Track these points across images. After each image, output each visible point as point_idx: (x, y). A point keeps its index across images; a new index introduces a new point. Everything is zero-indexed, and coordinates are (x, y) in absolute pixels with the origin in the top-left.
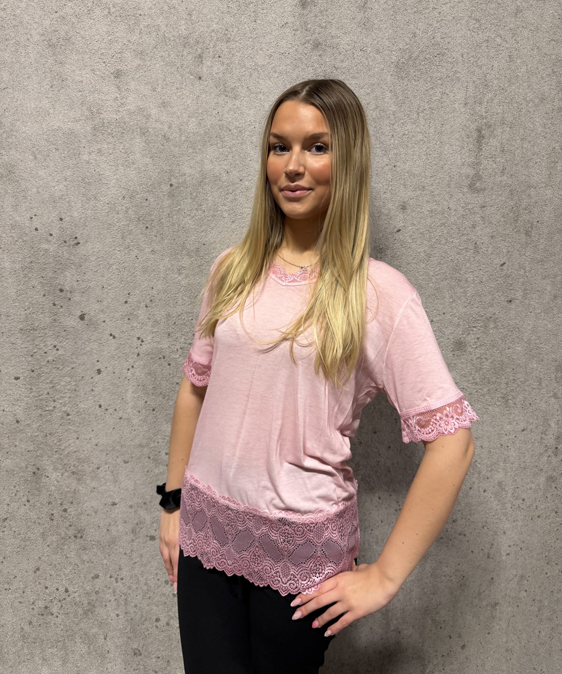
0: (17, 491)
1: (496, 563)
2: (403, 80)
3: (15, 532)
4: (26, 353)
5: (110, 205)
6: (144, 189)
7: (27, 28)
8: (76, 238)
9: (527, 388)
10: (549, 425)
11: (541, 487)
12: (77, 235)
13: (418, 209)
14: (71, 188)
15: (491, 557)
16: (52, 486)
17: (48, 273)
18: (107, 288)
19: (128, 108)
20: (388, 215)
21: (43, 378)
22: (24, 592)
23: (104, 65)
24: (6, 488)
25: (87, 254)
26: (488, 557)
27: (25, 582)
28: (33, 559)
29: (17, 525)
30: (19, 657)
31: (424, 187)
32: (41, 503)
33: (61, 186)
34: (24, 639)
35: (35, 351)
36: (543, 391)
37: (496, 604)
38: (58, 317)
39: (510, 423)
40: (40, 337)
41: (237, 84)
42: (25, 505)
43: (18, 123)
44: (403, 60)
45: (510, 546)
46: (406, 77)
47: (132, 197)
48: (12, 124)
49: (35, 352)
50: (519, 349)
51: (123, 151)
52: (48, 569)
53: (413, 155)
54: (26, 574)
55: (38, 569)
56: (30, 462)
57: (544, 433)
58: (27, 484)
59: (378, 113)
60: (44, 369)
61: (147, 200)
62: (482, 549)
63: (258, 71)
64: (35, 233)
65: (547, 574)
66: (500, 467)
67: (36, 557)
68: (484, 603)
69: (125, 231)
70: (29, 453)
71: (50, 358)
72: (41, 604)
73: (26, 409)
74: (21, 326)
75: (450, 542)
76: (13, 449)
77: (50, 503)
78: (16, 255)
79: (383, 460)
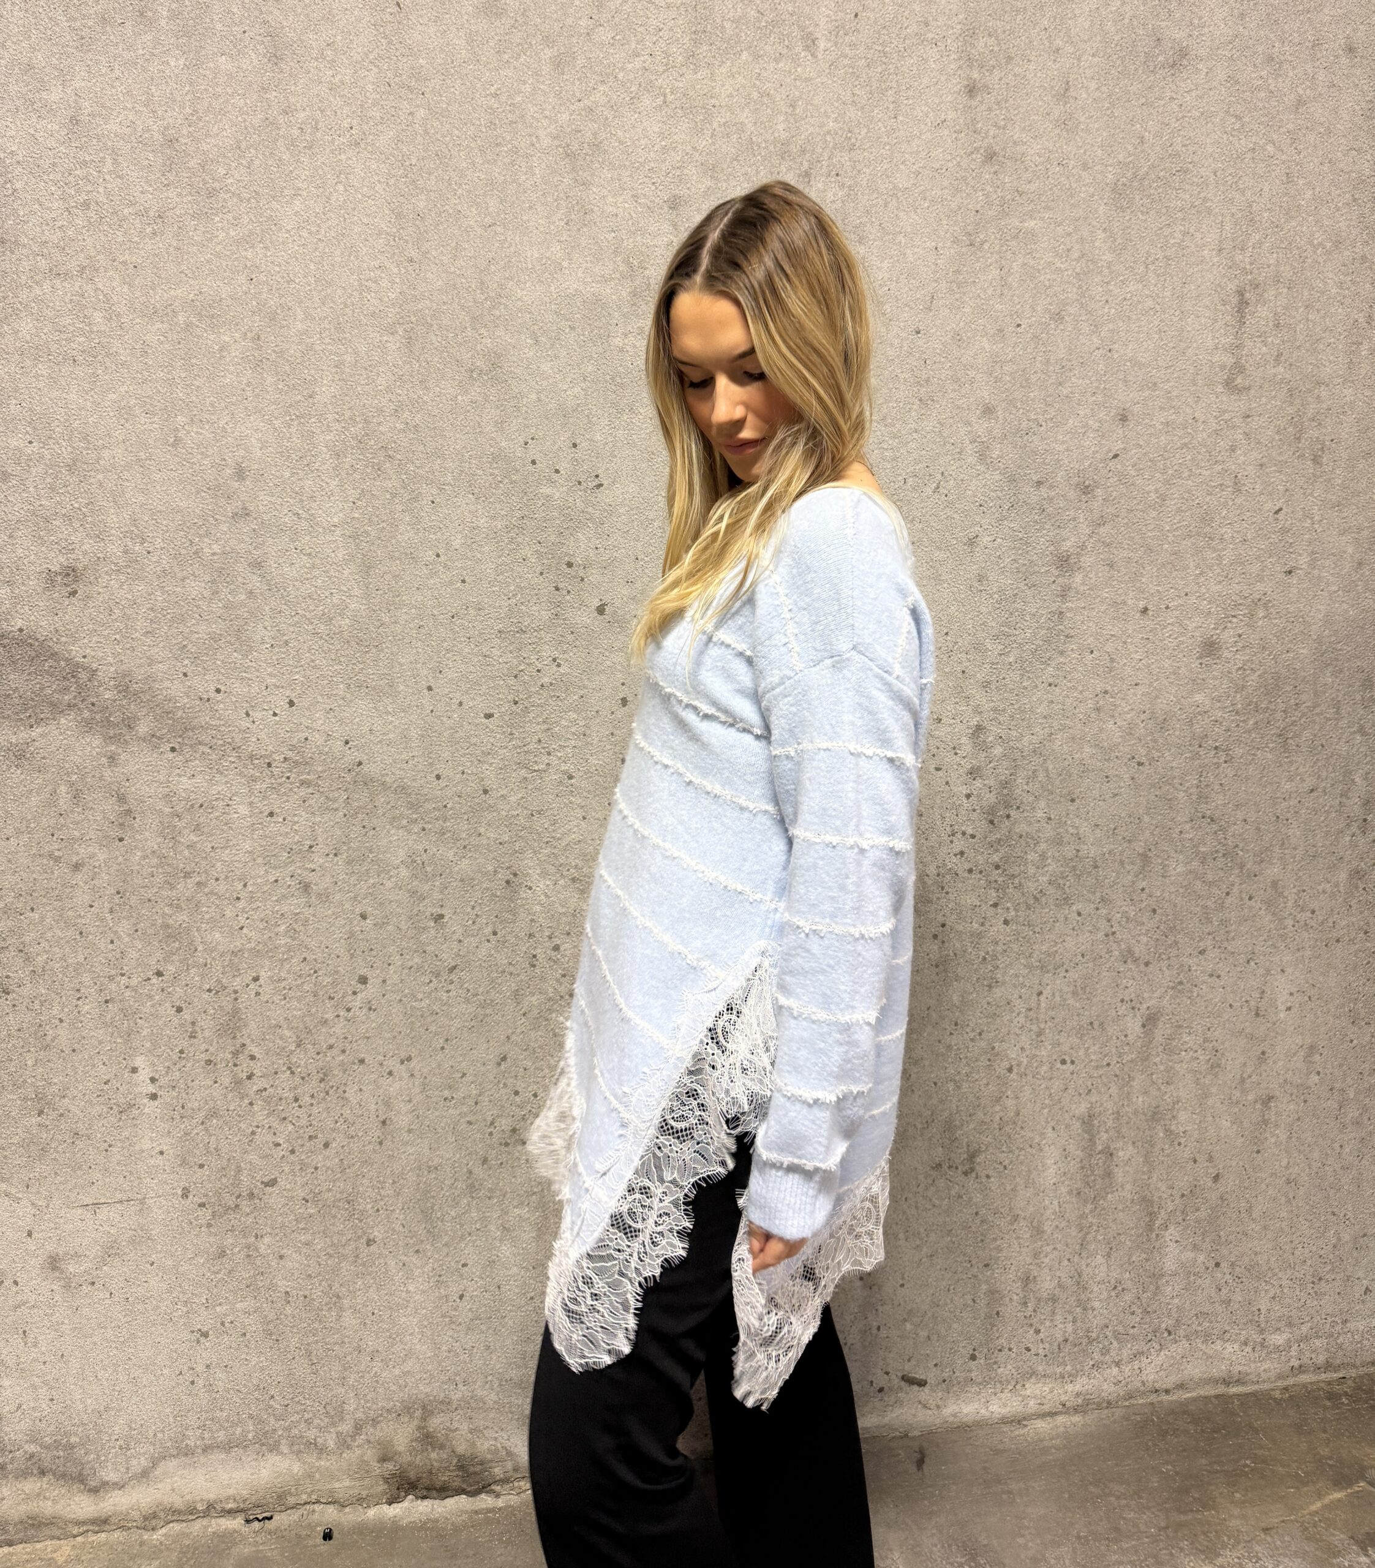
0: (477, 915)
1: (1269, 1025)
3: (468, 990)
4: (505, 671)
7: (531, 126)
8: (597, 476)
9: (1317, 719)
10: (1353, 780)
11: (1341, 889)
12: (599, 471)
13: (1146, 420)
14: (592, 392)
15: (1262, 1013)
16: (537, 904)
17: (549, 535)
18: (642, 559)
20: (1097, 430)
21: (532, 715)
22: (476, 1103)
23: (653, 188)
25: (613, 503)
26: (1257, 1015)
27: (480, 1085)
28: (495, 1040)
29: (471, 979)
30: (462, 1226)
31: (1155, 384)
32: (516, 937)
33: (576, 390)
34: (471, 1192)
35: (522, 668)
36: (1343, 723)
37: (1270, 1098)
38: (562, 609)
39: (1290, 779)
40: (530, 644)
41: (865, 219)
42: (488, 941)
43: (511, 283)
44: (1124, 180)
45: (1291, 994)
46: (1128, 208)
48: (501, 286)
49: (522, 670)
50: (1305, 651)
52: (521, 1057)
53: (1138, 332)
54: (482, 1069)
55: (504, 1059)
56: (503, 863)
57: (1344, 794)
58: (496, 903)
59: (1083, 265)
60: (535, 699)
62: (1247, 1001)
63: (898, 198)
64: (531, 468)
65: (1352, 1041)
66: (1274, 855)
67: (502, 1037)
68: (1251, 1097)
70: (501, 847)
71: (546, 680)
72: (505, 1124)
73: (501, 769)
74: (501, 626)
75: (1195, 989)
76: (474, 840)
77: (531, 935)
78: (498, 506)
79: (1086, 847)
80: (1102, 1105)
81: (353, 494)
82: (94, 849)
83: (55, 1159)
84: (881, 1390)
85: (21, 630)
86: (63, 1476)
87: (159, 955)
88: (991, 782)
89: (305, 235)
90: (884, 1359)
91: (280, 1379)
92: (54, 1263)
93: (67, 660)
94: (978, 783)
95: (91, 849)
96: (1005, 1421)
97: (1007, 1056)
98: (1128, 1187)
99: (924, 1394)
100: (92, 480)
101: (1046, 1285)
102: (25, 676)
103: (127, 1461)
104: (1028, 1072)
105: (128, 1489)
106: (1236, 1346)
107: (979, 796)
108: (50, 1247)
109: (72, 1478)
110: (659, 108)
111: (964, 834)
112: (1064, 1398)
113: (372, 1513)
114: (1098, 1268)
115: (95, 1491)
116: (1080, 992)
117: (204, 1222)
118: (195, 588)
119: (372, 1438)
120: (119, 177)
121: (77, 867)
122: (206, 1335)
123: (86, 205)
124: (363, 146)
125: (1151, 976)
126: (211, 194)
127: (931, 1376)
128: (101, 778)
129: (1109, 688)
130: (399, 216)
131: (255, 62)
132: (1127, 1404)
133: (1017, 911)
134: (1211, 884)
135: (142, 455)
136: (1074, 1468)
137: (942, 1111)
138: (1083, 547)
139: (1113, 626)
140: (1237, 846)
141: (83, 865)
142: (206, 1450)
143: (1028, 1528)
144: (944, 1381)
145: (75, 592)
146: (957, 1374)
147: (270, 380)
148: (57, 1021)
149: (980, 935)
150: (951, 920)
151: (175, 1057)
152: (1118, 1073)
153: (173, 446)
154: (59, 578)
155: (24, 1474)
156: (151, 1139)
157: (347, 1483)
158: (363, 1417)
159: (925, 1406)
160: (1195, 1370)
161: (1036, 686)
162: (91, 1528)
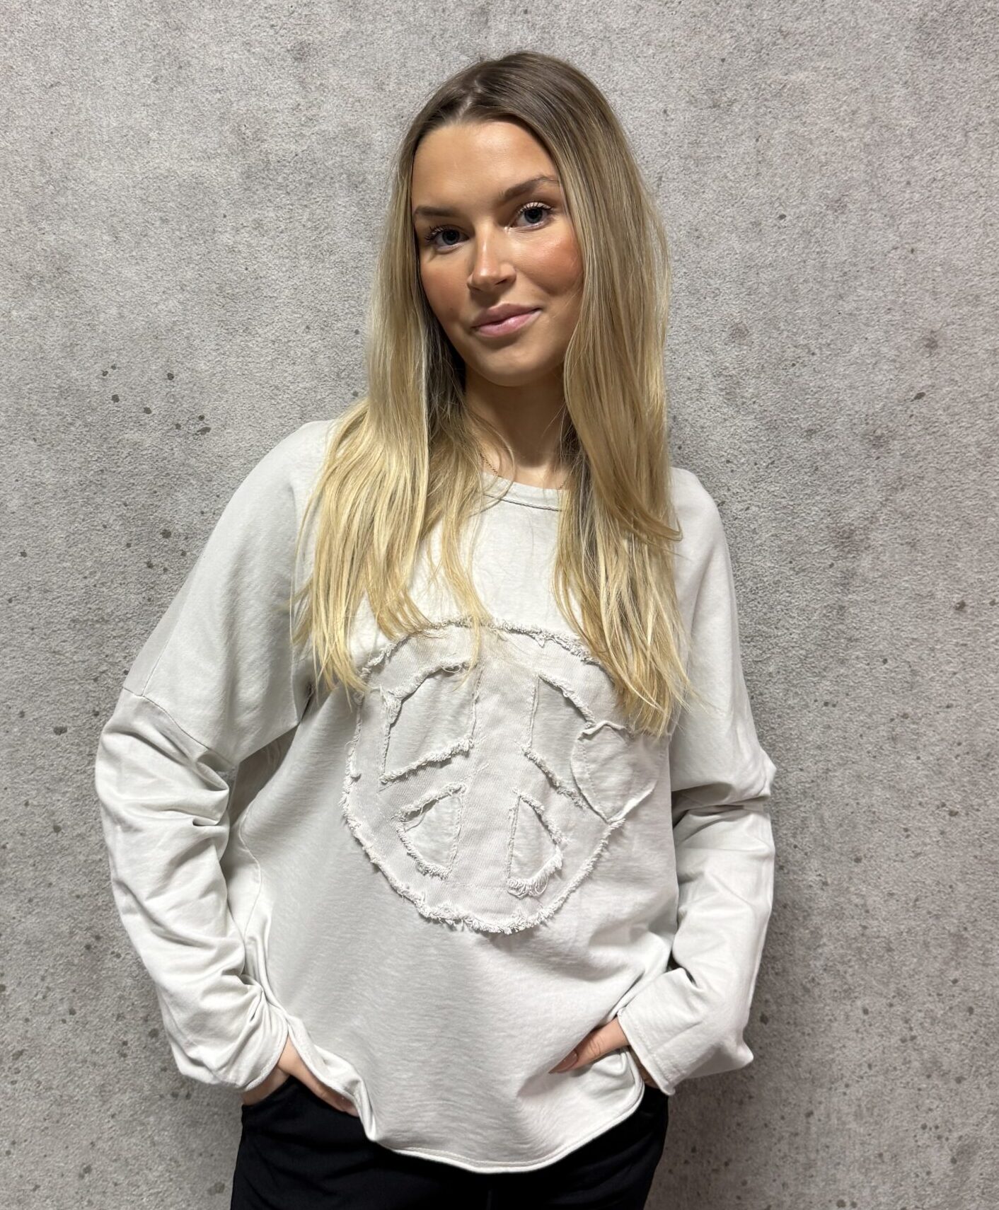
0: (48, 988)
2: (932, 58)
3: (39, 1083)
4: (82, 673)
5: (277, 345)
6: (353, 310)
8: (202, 418)
12: (205, 412)
13: (965, 348)
14: (194, 307)
16: (127, 976)
17: (138, 495)
19: (324, 127)
20: (894, 361)
23: (272, 32)
24: (23, 981)
25: (224, 454)
28: (77, 1146)
29: (44, 1068)
31: (977, 297)
32: (101, 1018)
33: (171, 303)
35: (103, 667)
38: (157, 592)
40: (114, 637)
42: (64, 1021)
43: (81, 161)
44: (934, 13)
46: (940, 53)
47: (325, 327)
48: (68, 165)
49: (104, 672)
51: (309, 224)
52: (110, 1169)
53: (953, 226)
54: (60, 1181)
56: (81, 922)
58: (72, 973)
59: (875, 133)
61: (357, 332)
63: (611, 44)
64: (112, 405)
67: (85, 1142)
69: (307, 403)
70: (78, 901)
73: (78, 800)
74: (75, 613)
76: (43, 892)
77: (120, 1017)
78: (69, 456)
79: (875, 923)
129: (909, 710)
139: (916, 626)
161: (807, 706)
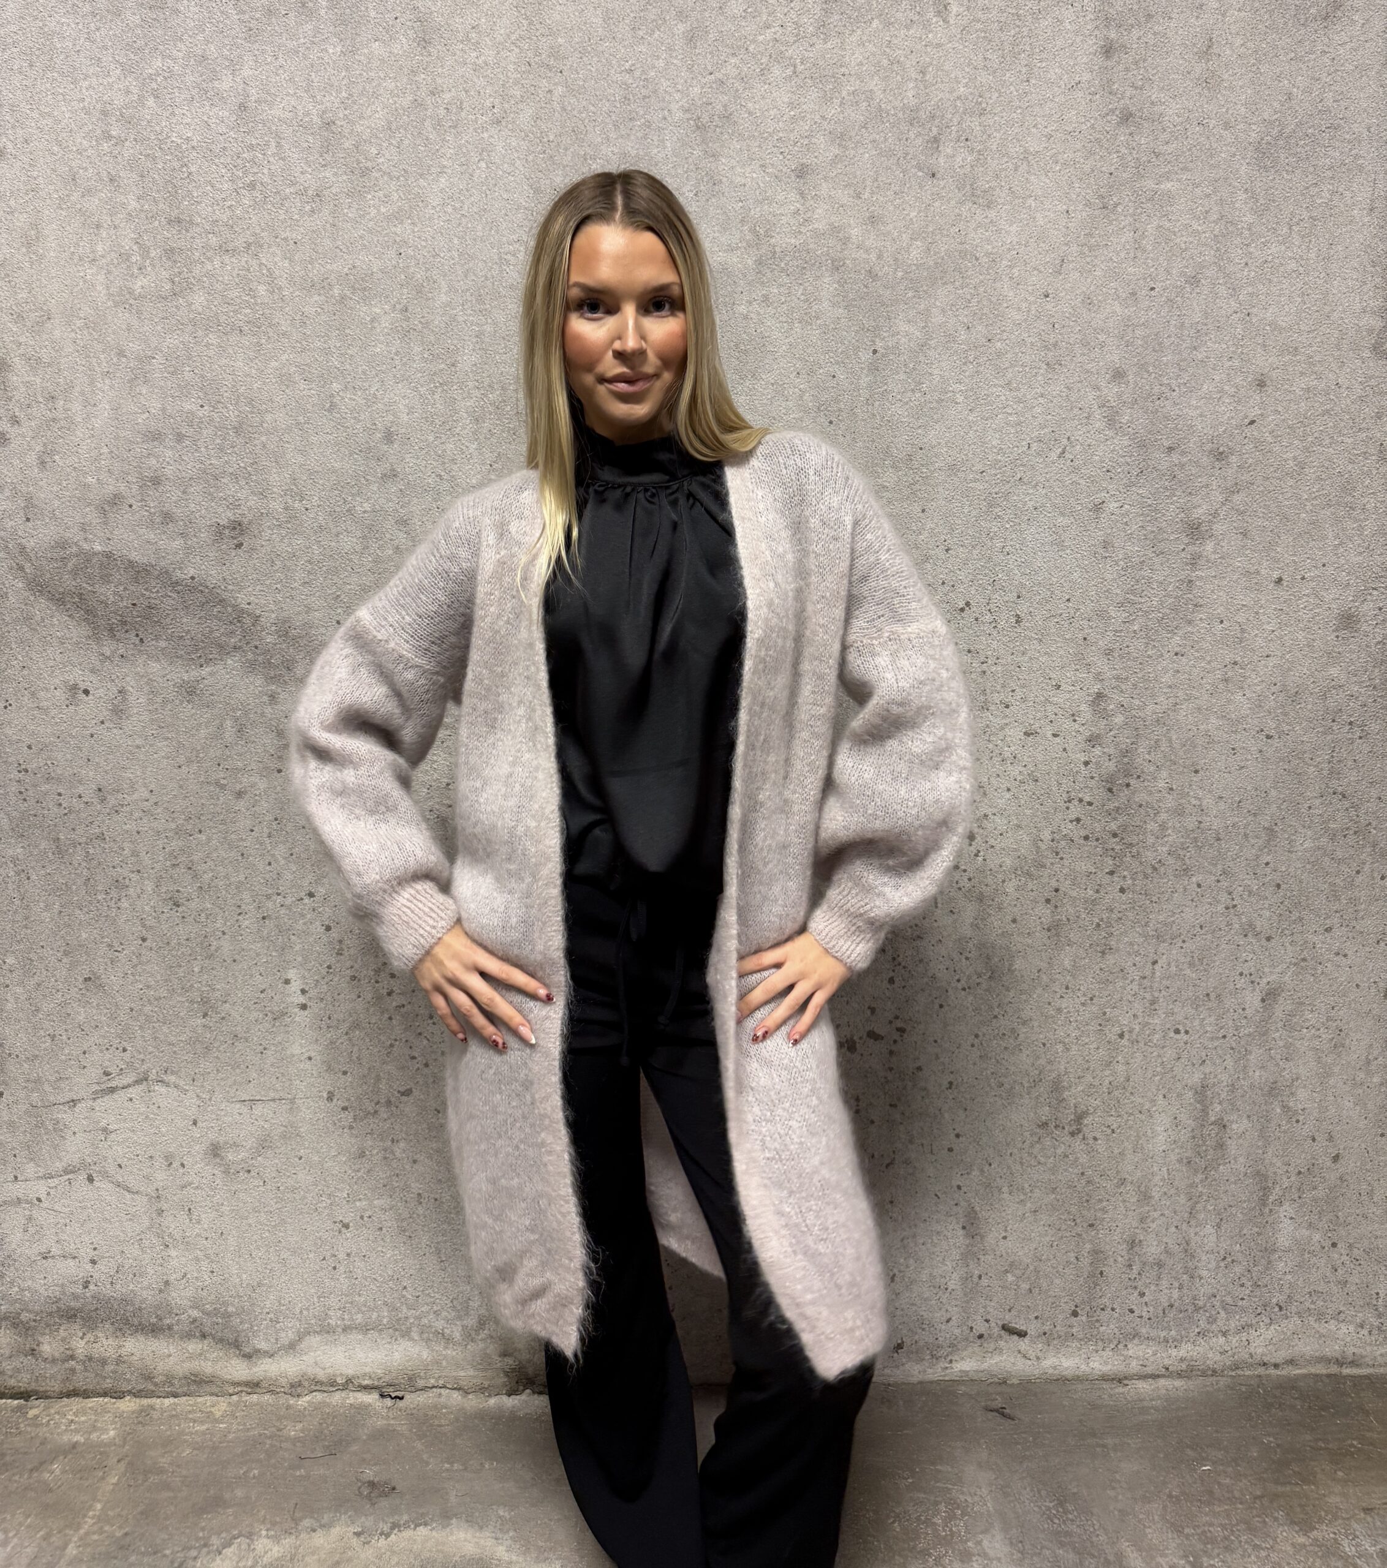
80: (1216, 1076)
81: (489, 457)
82: (255, 779)
83: (217, 1057)
84: (981, 1336)
85: (193, 578)
86: (221, 1340)
87: (310, 877)
88: (1112, 751)
89: (449, 209)
90: (985, 1307)
91: (412, 1272)
92: (215, 1151)
93: (234, 606)
94: (1097, 751)
95: (252, 779)
96: (1105, 1378)
97: (1118, 1021)
98: (1241, 1160)
99: (1023, 1344)
100: (256, 442)
101: (1152, 1249)
102: (196, 620)
103: (277, 1332)
104: (1140, 1038)
105: (277, 1357)
106: (1352, 1328)
107: (1097, 763)
108: (212, 1136)
109: (230, 1344)
110: (788, 79)
111: (1081, 800)
112: (1167, 1362)
113: (492, 1401)
114: (1207, 1236)
115: (248, 1357)
116: (1197, 962)
117: (346, 1124)
118: (349, 543)
119: (494, 1334)
120: (281, 159)
121: (240, 794)
122: (347, 1226)
123: (252, 186)
124: (504, 124)
125: (1272, 951)
126: (365, 172)
127: (1032, 1328)
128: (263, 715)
130: (537, 191)
131: (406, 47)
132: (1233, 1374)
133: (1134, 880)
134: (1340, 861)
135: (301, 419)
136: (1172, 1430)
137: (1050, 1071)
138: (1215, 515)
140: (1370, 824)
141: (245, 793)
142: (344, 1330)
143: (1119, 1482)
144: (1045, 1334)
145: (242, 544)
146: (1058, 1328)
147: (417, 349)
148: (220, 934)
149: (1094, 902)
150: (1065, 886)
151: (324, 972)
152: (1234, 1045)
153: (329, 411)
154: (227, 532)
155: (188, 1336)
156: (301, 1044)
157: (471, 1372)
158: (487, 1314)
159: (1025, 1356)
160: (1306, 1347)
162: (245, 1389)
